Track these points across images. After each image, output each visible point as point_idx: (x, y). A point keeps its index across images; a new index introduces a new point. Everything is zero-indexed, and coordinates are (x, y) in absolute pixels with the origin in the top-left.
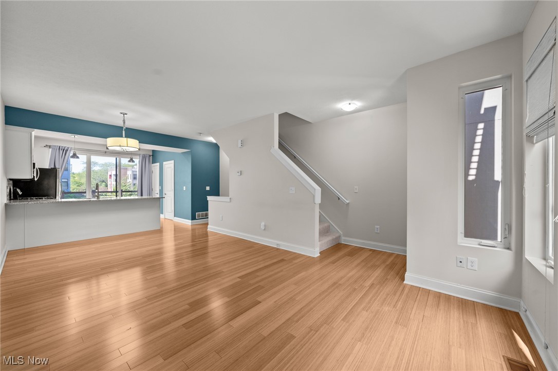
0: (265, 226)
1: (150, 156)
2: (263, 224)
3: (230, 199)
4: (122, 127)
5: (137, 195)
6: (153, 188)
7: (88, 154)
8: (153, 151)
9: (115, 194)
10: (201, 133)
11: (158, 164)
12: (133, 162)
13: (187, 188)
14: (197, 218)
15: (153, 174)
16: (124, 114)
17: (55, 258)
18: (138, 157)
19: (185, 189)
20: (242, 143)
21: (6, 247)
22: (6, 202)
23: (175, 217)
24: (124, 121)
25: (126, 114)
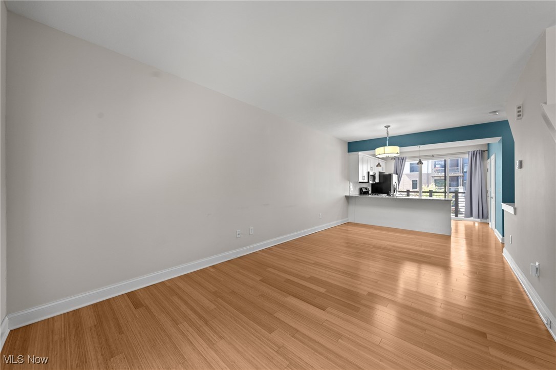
0: (539, 270)
1: (482, 152)
2: (537, 264)
3: (515, 208)
8: (487, 145)
9: (444, 194)
10: (496, 112)
11: (489, 160)
15: (488, 173)
16: (387, 127)
18: (466, 155)
20: (519, 112)
21: (346, 219)
22: (348, 195)
23: (496, 230)
24: (387, 133)
25: (389, 126)
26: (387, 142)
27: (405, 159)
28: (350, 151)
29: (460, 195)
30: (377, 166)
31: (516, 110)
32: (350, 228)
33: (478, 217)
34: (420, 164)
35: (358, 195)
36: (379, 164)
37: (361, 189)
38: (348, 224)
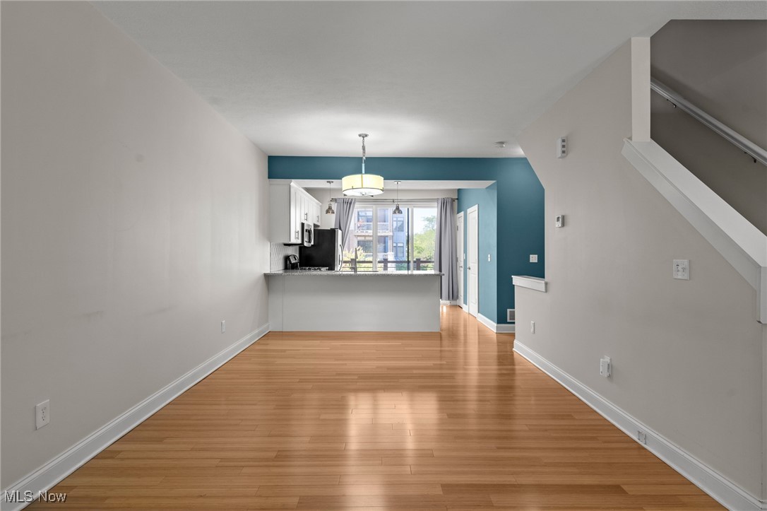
0: (610, 367)
1: (453, 200)
2: (607, 359)
3: (546, 284)
4: (362, 158)
5: (431, 268)
6: (458, 256)
7: (374, 206)
8: (459, 190)
9: (406, 265)
10: (502, 143)
11: (463, 213)
12: (400, 212)
13: (492, 257)
14: (508, 321)
15: (458, 233)
16: (364, 136)
17: (285, 351)
18: (436, 204)
19: (489, 260)
20: (563, 146)
21: (265, 326)
22: (268, 272)
23: (479, 314)
24: (364, 148)
25: (366, 136)
26: (363, 165)
27: (354, 203)
28: (272, 175)
29: (389, 265)
30: (327, 212)
31: (559, 143)
32: (275, 345)
33: (449, 299)
34: (399, 212)
35: (281, 272)
36: (330, 208)
37: (287, 258)
38: (270, 335)
